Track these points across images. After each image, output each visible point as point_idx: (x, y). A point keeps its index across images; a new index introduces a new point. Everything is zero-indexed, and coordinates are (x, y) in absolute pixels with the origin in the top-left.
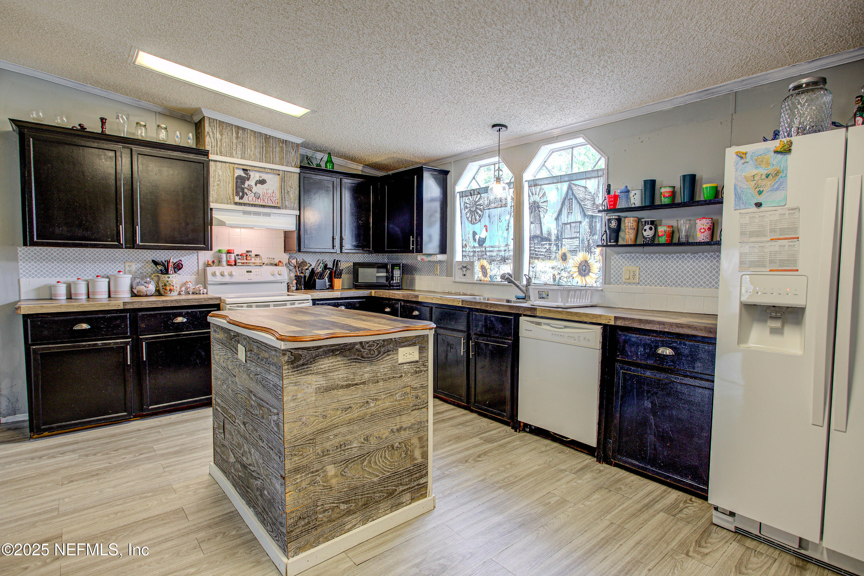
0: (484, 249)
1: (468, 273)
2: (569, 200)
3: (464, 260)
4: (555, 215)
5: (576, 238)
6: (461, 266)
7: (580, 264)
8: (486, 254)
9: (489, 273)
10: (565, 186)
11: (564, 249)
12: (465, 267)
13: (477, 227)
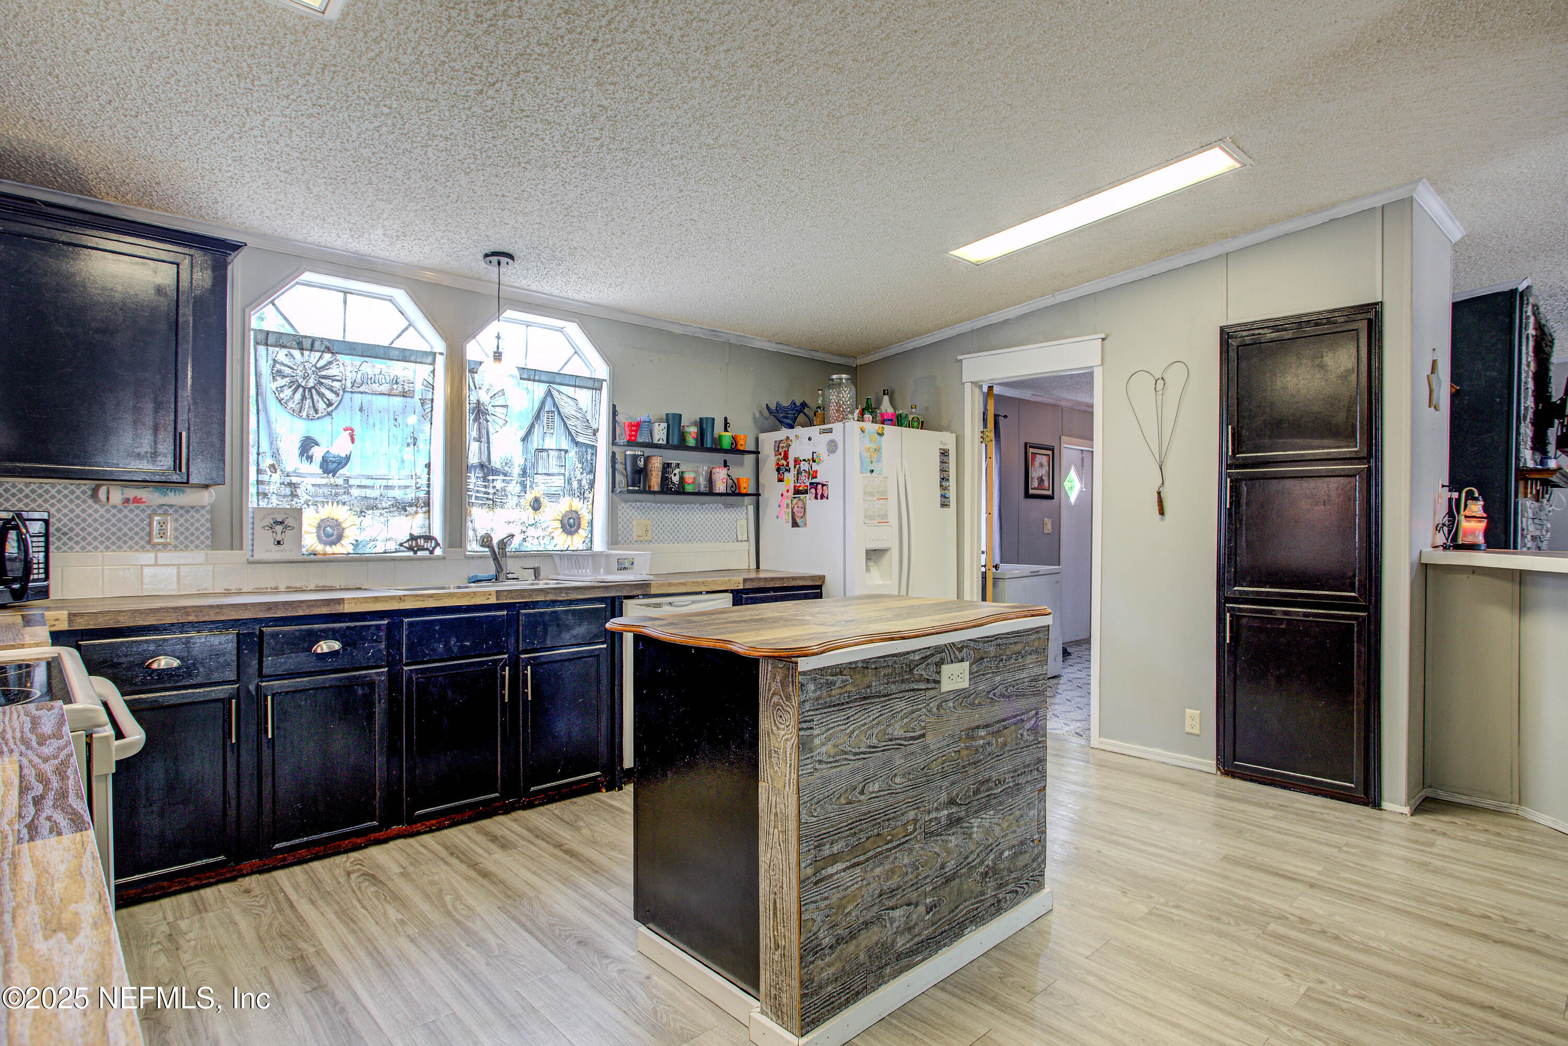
0: (340, 481)
1: (288, 536)
2: (548, 412)
3: (263, 504)
4: (522, 433)
5: (560, 474)
6: (268, 521)
7: (564, 516)
8: (348, 493)
9: (351, 535)
10: (540, 390)
11: (538, 491)
12: (281, 523)
13: (319, 429)
